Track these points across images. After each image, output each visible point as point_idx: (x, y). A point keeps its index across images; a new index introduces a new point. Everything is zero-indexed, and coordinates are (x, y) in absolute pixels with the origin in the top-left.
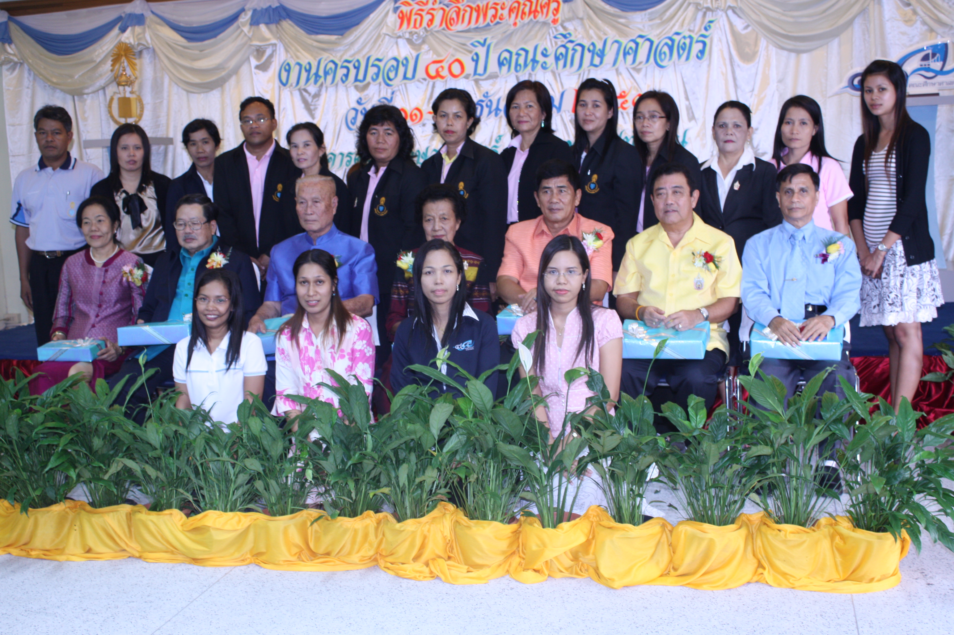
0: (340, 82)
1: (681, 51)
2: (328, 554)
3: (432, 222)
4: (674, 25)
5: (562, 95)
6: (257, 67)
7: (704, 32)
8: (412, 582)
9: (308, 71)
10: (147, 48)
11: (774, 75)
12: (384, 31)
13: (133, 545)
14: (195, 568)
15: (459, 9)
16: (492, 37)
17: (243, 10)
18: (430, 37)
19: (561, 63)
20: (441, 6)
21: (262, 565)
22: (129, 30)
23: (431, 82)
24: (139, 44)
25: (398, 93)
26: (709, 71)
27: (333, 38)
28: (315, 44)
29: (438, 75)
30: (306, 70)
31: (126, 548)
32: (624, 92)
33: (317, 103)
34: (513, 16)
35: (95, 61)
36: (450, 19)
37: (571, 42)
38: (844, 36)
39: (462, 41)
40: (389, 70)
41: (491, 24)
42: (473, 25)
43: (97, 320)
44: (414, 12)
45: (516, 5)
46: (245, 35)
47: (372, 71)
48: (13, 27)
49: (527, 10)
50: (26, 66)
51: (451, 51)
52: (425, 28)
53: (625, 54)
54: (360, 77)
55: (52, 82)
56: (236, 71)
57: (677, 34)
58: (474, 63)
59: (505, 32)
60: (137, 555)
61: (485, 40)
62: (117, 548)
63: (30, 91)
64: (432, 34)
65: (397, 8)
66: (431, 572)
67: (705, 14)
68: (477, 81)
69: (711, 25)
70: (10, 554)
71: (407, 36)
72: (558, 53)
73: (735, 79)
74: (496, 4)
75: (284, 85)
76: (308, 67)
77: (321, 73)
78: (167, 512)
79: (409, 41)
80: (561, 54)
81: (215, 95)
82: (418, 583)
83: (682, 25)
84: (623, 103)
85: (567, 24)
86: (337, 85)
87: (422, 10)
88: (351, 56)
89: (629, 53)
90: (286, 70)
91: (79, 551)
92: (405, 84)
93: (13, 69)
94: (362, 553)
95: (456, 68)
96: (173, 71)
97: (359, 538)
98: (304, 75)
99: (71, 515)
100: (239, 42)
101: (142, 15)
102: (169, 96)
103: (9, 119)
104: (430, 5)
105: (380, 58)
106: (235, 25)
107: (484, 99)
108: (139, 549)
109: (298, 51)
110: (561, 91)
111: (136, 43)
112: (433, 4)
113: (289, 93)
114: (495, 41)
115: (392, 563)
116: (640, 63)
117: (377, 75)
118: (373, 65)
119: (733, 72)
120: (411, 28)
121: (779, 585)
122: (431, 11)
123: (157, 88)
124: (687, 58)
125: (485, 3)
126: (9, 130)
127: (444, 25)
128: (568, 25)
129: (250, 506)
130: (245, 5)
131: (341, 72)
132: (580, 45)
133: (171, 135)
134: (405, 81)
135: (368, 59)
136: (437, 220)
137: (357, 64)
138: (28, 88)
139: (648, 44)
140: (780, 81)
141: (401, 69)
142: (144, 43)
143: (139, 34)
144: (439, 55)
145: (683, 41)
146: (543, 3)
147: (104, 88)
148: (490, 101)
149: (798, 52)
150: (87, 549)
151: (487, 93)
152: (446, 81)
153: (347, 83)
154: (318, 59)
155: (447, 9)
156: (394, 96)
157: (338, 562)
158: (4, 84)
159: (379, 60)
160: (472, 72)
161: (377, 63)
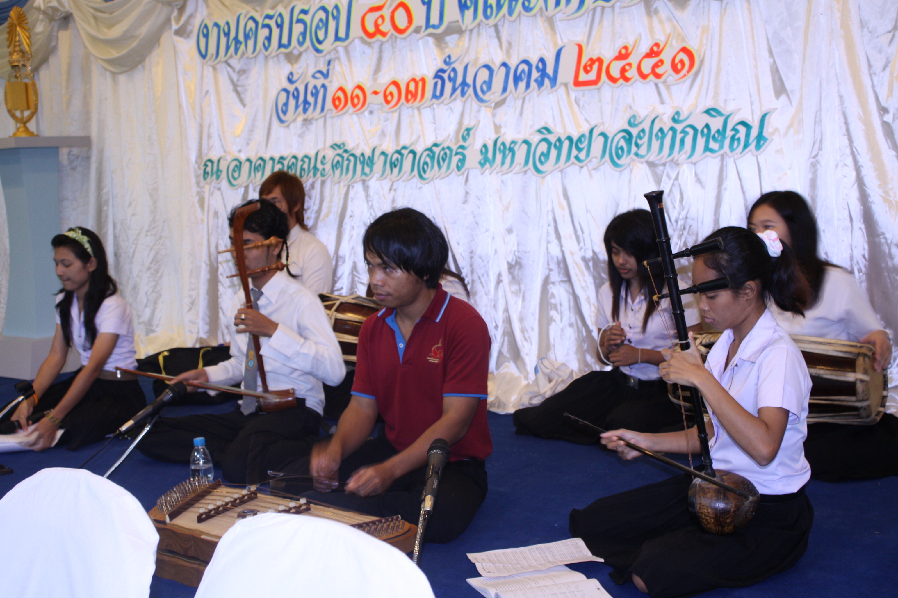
0: (264, 50)
5: (559, 55)
6: (177, 32)
9: (227, 35)
25: (334, 63)
30: (225, 33)
32: (657, 45)
33: (245, 82)
40: (318, 27)
47: (298, 28)
54: (285, 41)
58: (425, 8)
75: (205, 57)
76: (226, 30)
77: (241, 38)
81: (139, 75)
84: (656, 65)
88: (273, 8)
90: (204, 35)
95: (401, 18)
98: (223, 40)
105: (306, 8)
107: (445, 67)
109: (215, 4)
110: (556, 48)
113: (211, 69)
117: (304, 34)
118: (299, 21)
123: (87, 66)
131: (263, 33)
134: (338, 44)
135: (292, 11)
137: (280, 21)
141: (332, 24)
142: (57, 5)
148: (454, 70)
151: (449, 57)
152: (387, 42)
153: (271, 49)
154: (236, 16)
156: (331, 67)
159: (304, 12)
160: (423, 23)
161: (302, 16)
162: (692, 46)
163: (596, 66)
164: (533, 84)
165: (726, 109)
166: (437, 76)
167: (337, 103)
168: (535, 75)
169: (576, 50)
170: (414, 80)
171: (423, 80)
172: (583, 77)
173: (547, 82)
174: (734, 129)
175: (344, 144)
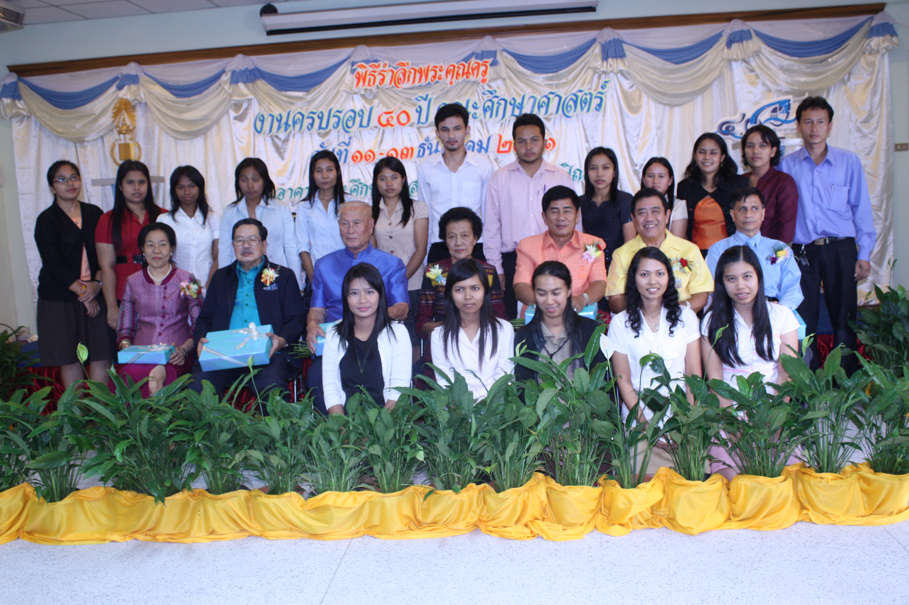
0: (307, 129)
1: (583, 105)
2: (434, 523)
3: (454, 238)
4: (577, 84)
5: (489, 139)
6: (236, 118)
7: (600, 90)
8: (518, 542)
9: (280, 121)
10: (140, 103)
11: (653, 123)
12: (343, 88)
13: (255, 525)
14: (316, 542)
15: (405, 71)
16: (433, 94)
17: (223, 72)
18: (381, 94)
19: (488, 114)
20: (391, 68)
21: (377, 536)
22: (126, 87)
23: (382, 128)
24: (135, 100)
25: (354, 138)
26: (604, 120)
27: (300, 94)
28: (285, 99)
29: (388, 123)
30: (278, 120)
31: (245, 527)
33: (286, 147)
34: (450, 76)
35: (95, 114)
36: (398, 79)
37: (496, 97)
38: (707, 94)
39: (408, 96)
40: (348, 120)
41: (432, 83)
42: (417, 84)
43: (163, 328)
44: (368, 73)
45: (452, 68)
46: (226, 91)
47: (333, 120)
48: (21, 85)
49: (461, 72)
50: (33, 118)
51: (399, 104)
52: (377, 86)
53: (539, 107)
54: (324, 125)
55: (58, 132)
56: (217, 122)
57: (580, 91)
58: (417, 114)
59: (443, 89)
60: (258, 534)
61: (427, 96)
62: (238, 529)
63: (36, 140)
64: (383, 90)
65: (355, 70)
66: (532, 532)
67: (600, 77)
68: (419, 129)
69: (607, 84)
70: (135, 539)
71: (363, 92)
72: (486, 106)
73: (624, 127)
74: (435, 67)
75: (259, 132)
76: (279, 118)
77: (290, 122)
78: (286, 494)
79: (363, 96)
80: (488, 107)
81: (199, 142)
82: (523, 543)
83: (583, 85)
85: (492, 84)
86: (303, 133)
87: (375, 72)
88: (316, 109)
89: (542, 106)
90: (260, 120)
91: (204, 533)
92: (360, 131)
93: (22, 121)
94: (468, 520)
95: (403, 118)
96: (164, 121)
97: (465, 508)
98: (276, 124)
99: (193, 502)
100: (221, 97)
101: (137, 76)
102: (159, 143)
103: (18, 163)
104: (381, 68)
105: (340, 110)
106: (217, 83)
107: (425, 142)
108: (260, 529)
109: (270, 104)
110: (488, 136)
111: (133, 98)
112: (384, 67)
113: (262, 139)
114: (435, 96)
115: (495, 527)
116: (551, 114)
117: (338, 124)
118: (334, 116)
119: (623, 121)
120: (366, 86)
121: (822, 522)
122: (383, 73)
123: (149, 135)
124: (588, 110)
125: (426, 66)
126: (18, 172)
127: (393, 84)
128: (494, 85)
129: (362, 485)
130: (226, 67)
131: (307, 122)
132: (503, 99)
133: (162, 175)
134: (361, 129)
135: (330, 111)
136: (459, 236)
137: (320, 115)
138: (35, 137)
139: (557, 99)
140: (659, 128)
141: (358, 119)
142: (140, 99)
143: (135, 92)
144: (388, 107)
145: (584, 97)
146: (474, 67)
147: (102, 137)
148: (431, 144)
149: (672, 106)
150: (211, 530)
151: (428, 138)
152: (394, 130)
153: (312, 130)
154: (288, 111)
155: (395, 71)
156: (351, 140)
157: (445, 530)
158: (14, 134)
159: (340, 112)
160: (416, 121)
161: (337, 114)
162: (554, 138)
163: (508, 145)
164: (475, 151)
165: (570, 163)
166: (420, 146)
167: (355, 159)
168: (477, 147)
169: (498, 137)
170: (406, 148)
171: (412, 149)
172: (502, 149)
173: (483, 151)
174: (574, 172)
175: (359, 180)
